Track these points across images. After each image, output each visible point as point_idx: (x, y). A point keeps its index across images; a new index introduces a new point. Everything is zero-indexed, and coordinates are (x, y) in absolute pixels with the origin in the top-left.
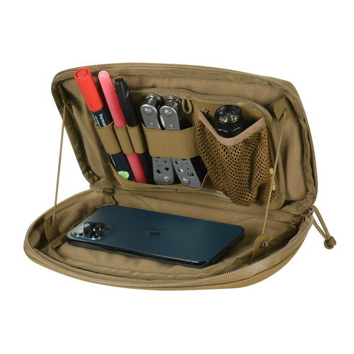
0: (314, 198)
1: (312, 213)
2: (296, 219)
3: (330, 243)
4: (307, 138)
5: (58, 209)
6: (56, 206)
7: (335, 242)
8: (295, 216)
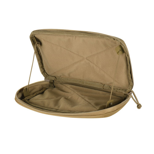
0: (132, 87)
1: (131, 93)
2: (125, 96)
3: (139, 106)
4: (129, 63)
5: (29, 87)
6: (29, 85)
7: (141, 106)
8: (125, 94)
